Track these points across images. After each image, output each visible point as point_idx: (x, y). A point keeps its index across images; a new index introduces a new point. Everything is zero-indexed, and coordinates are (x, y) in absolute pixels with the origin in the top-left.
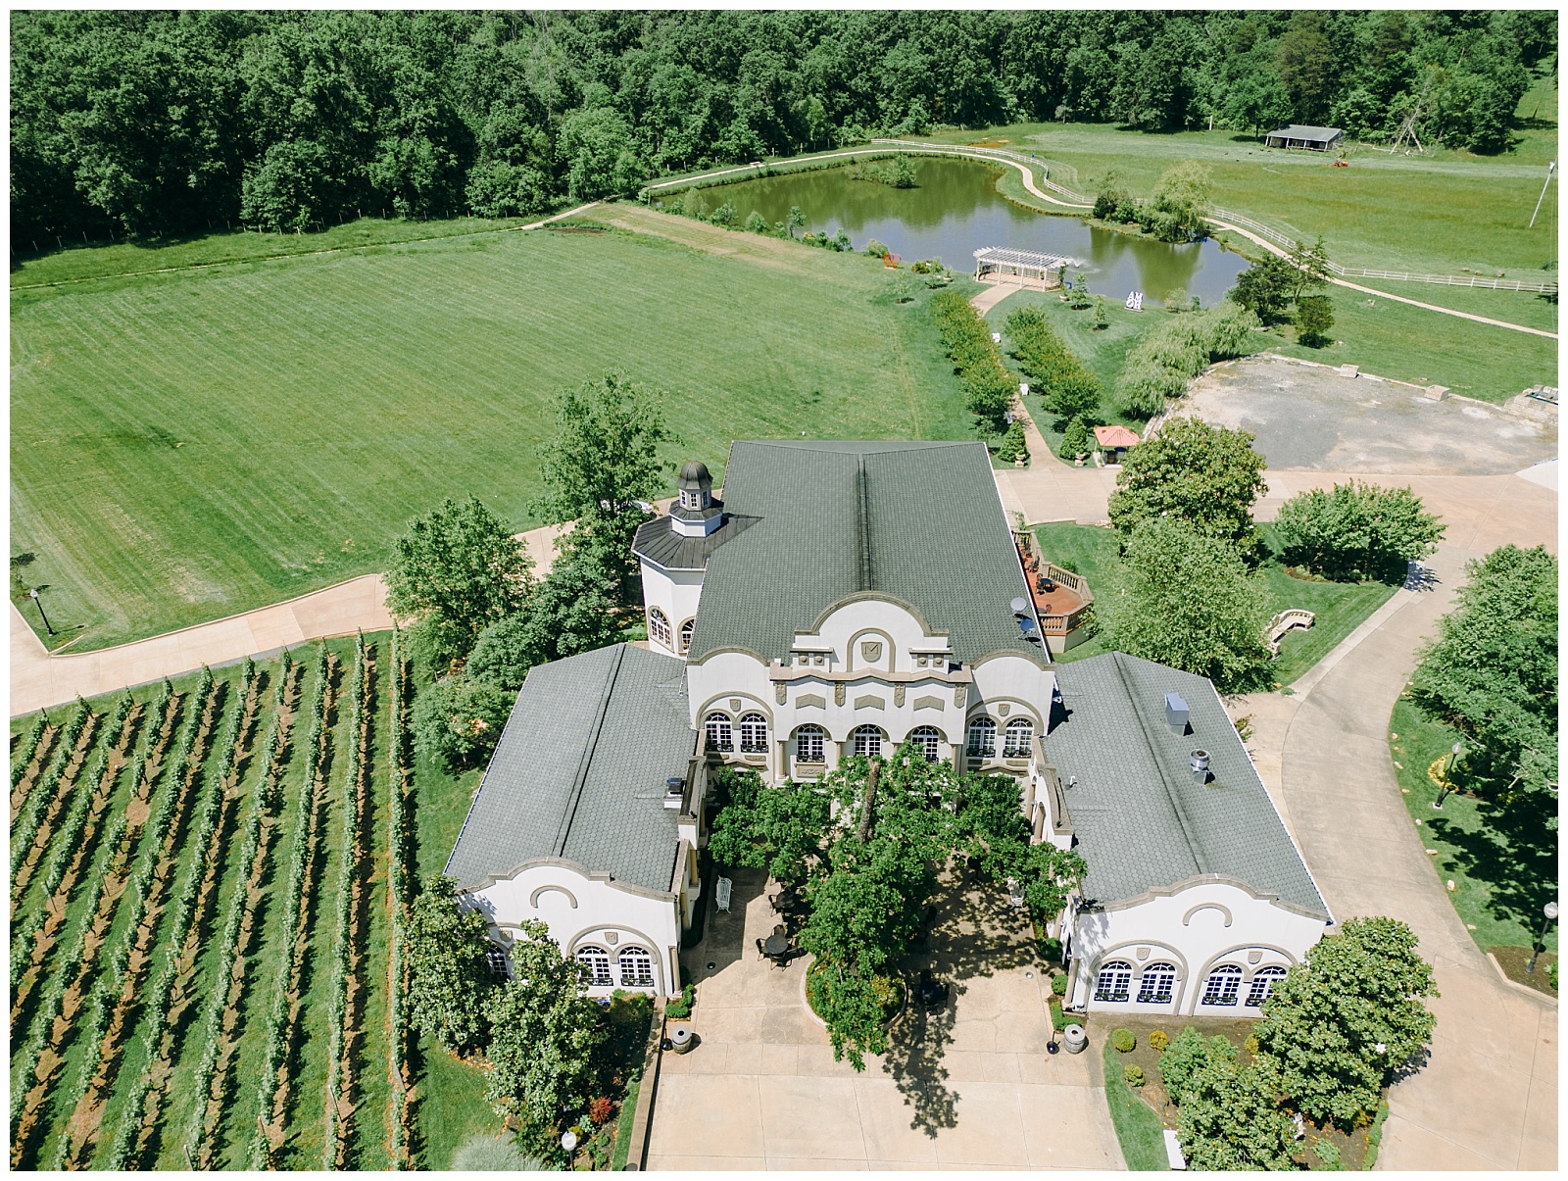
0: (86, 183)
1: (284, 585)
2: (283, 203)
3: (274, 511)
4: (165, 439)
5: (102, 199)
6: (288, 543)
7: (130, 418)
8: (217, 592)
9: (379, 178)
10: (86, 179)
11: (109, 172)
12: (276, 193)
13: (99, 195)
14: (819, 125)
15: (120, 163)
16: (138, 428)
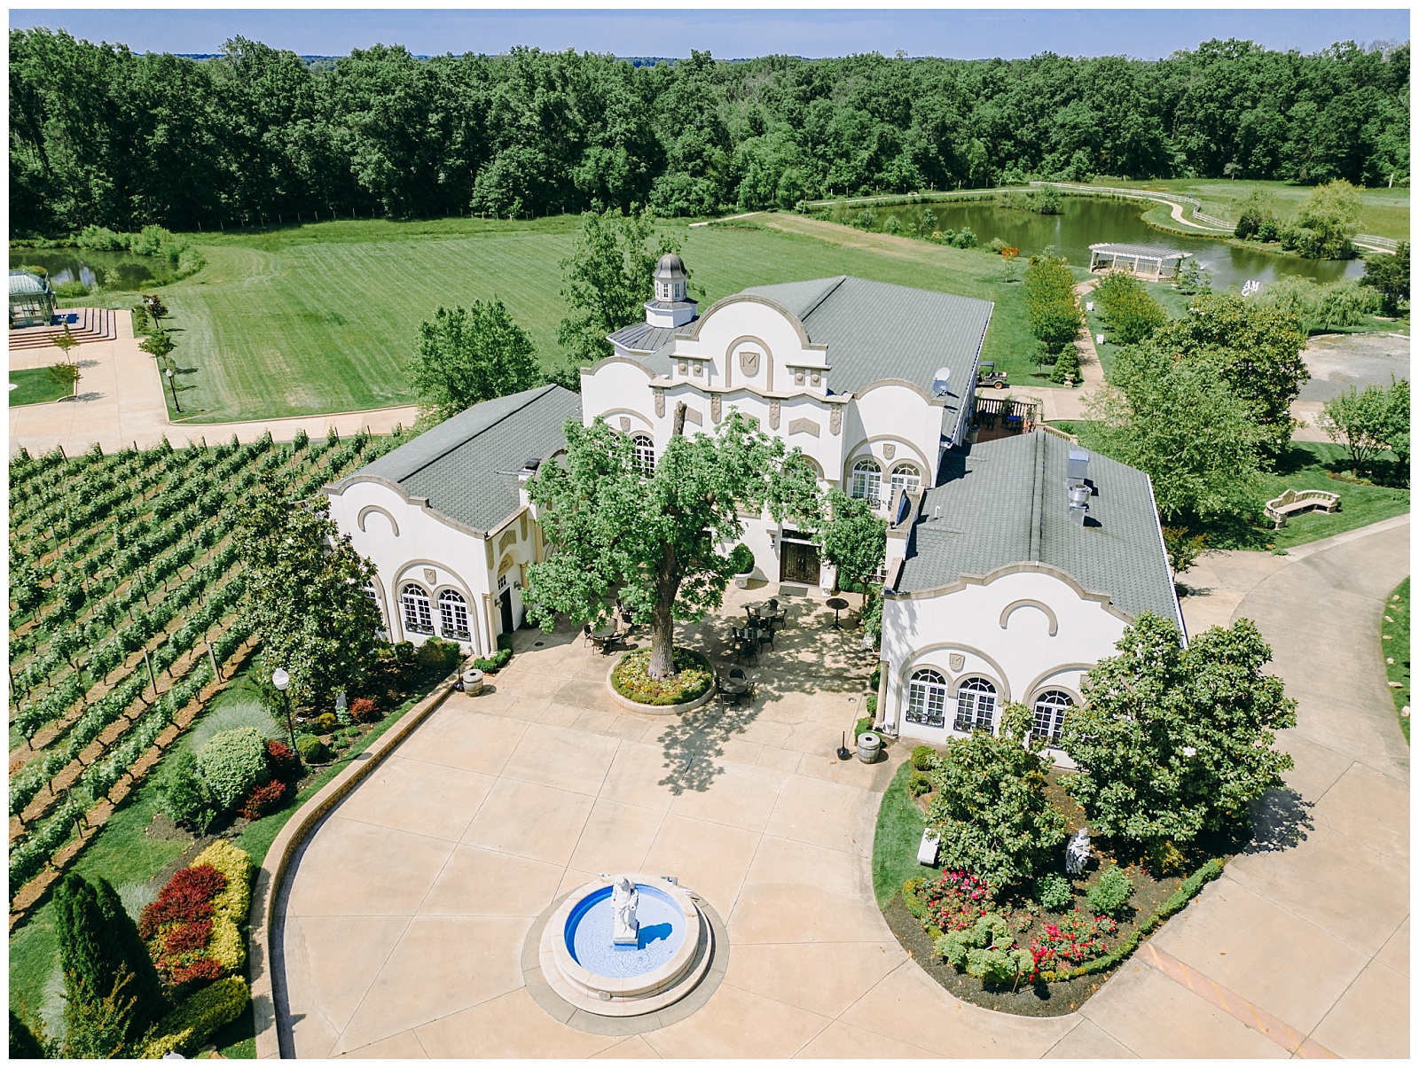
0: (358, 167)
1: (367, 401)
2: (502, 194)
3: (390, 362)
4: (339, 320)
5: (367, 179)
6: (386, 381)
7: (320, 307)
8: (314, 402)
9: (581, 178)
10: (358, 164)
11: (375, 158)
12: (499, 185)
13: (366, 177)
14: (979, 165)
15: (385, 153)
16: (323, 312)
